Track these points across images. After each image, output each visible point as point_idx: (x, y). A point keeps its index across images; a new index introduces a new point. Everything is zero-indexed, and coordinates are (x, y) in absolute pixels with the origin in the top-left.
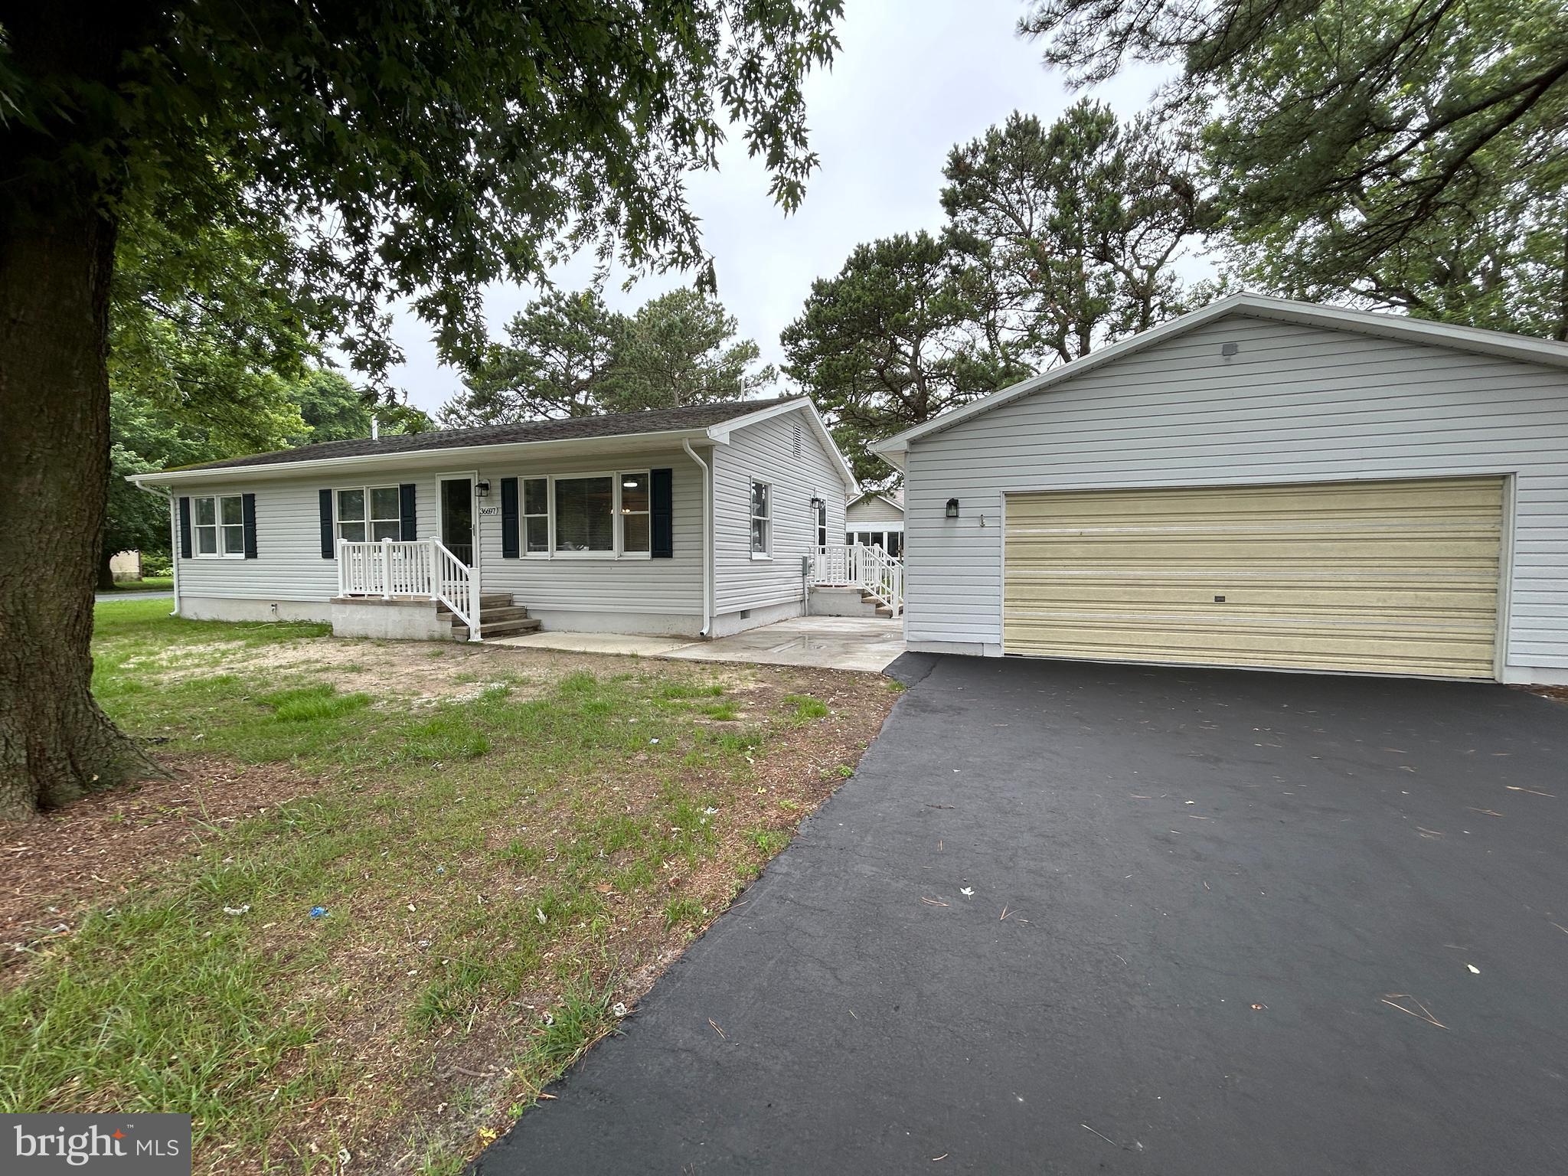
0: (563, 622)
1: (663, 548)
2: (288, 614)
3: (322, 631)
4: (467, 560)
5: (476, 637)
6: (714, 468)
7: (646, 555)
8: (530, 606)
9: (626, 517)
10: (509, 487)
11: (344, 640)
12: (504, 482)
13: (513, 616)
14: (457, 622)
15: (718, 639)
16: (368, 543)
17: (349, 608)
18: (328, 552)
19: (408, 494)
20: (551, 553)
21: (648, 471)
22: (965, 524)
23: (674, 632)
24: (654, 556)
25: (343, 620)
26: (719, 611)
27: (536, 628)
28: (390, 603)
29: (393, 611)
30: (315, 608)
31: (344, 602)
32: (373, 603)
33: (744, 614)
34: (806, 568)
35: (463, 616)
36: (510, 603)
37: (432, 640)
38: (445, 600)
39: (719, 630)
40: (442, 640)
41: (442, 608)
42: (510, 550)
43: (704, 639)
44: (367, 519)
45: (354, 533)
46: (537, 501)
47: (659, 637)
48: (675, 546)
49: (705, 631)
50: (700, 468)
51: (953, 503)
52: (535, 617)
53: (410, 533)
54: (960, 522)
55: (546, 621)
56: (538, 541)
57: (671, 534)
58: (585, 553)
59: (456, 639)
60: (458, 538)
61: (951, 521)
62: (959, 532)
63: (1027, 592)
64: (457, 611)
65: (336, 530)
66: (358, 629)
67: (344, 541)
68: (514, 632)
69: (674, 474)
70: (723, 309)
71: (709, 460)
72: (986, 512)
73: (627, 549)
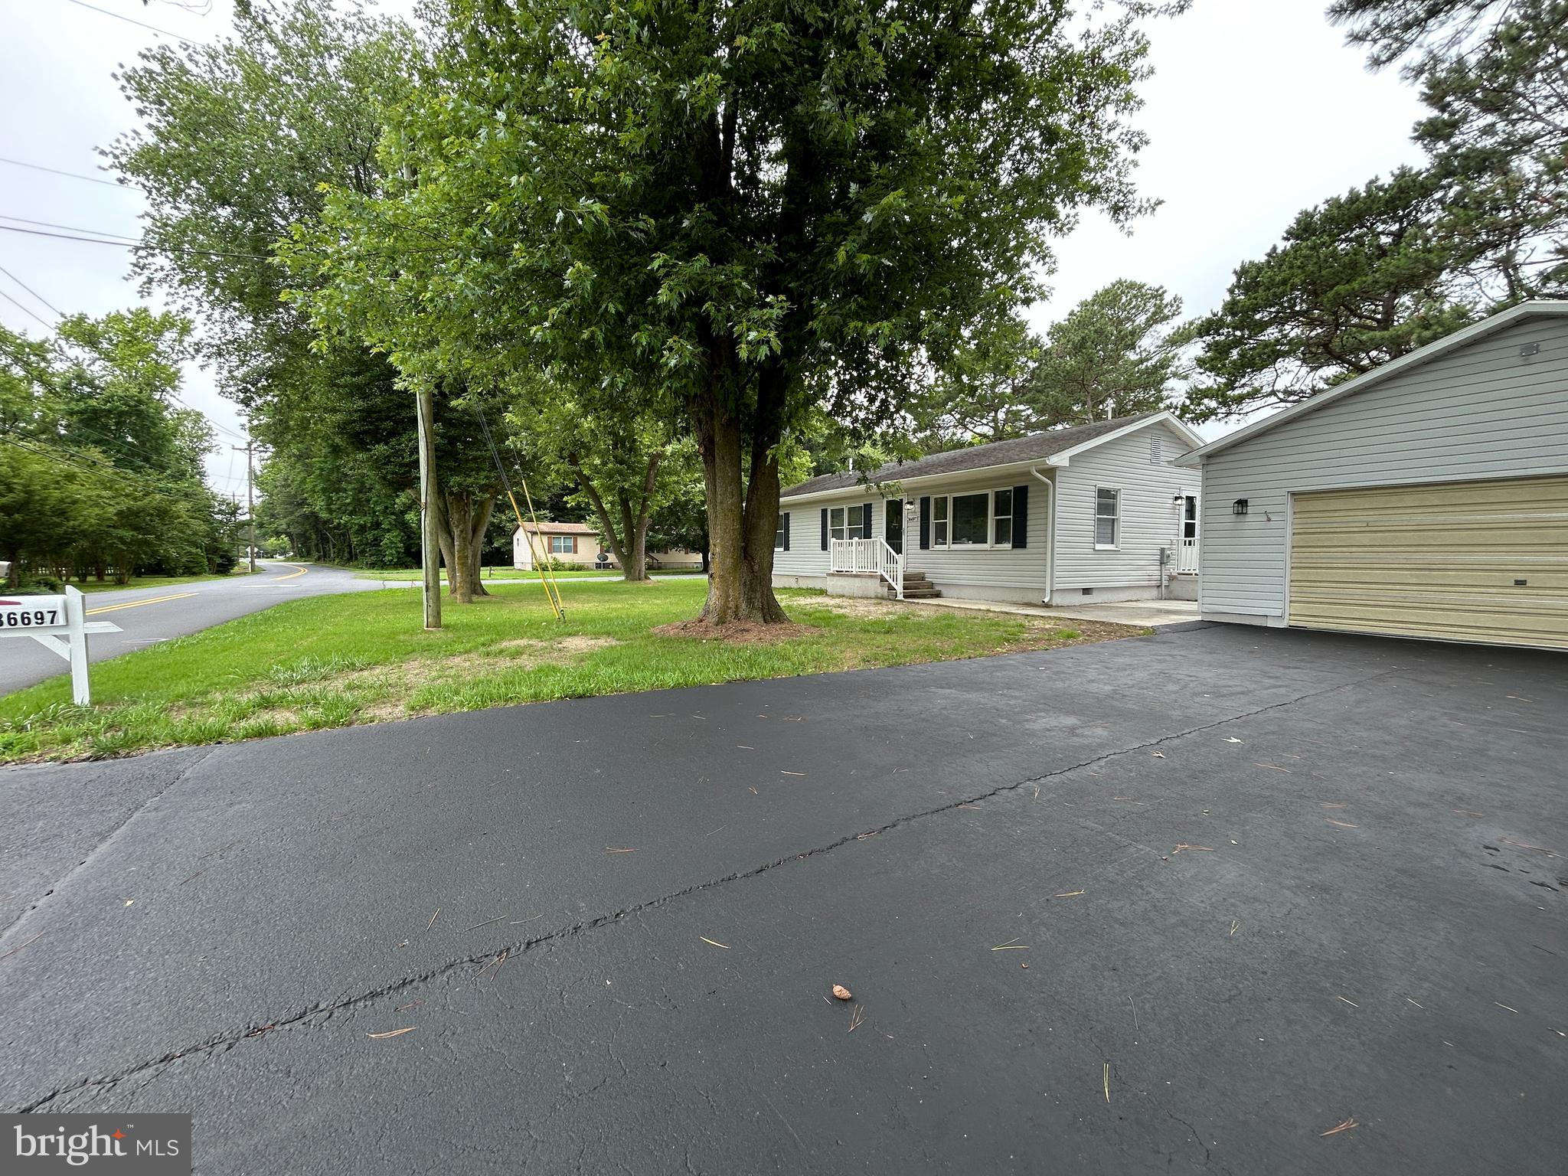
0: (954, 592)
1: (1020, 542)
2: (804, 584)
3: (822, 592)
4: (899, 551)
5: (900, 597)
6: (1057, 484)
7: (1008, 546)
8: (935, 581)
9: (997, 520)
10: (925, 502)
11: (833, 597)
12: (922, 500)
13: (924, 587)
14: (891, 588)
15: (1058, 607)
16: (846, 540)
17: (836, 578)
18: (824, 547)
19: (868, 508)
20: (950, 546)
21: (1012, 488)
22: (1252, 519)
23: (1025, 601)
24: (1013, 547)
25: (833, 585)
26: (1057, 586)
27: (938, 595)
28: (856, 576)
29: (857, 580)
30: (818, 580)
31: (833, 575)
32: (847, 576)
33: (1087, 591)
34: (1164, 558)
35: (893, 584)
36: (923, 578)
37: (877, 598)
38: (884, 574)
39: (1057, 600)
40: (882, 598)
41: (883, 579)
42: (924, 545)
43: (1047, 606)
44: (846, 526)
45: (838, 534)
46: (941, 513)
47: (1016, 604)
48: (1029, 540)
49: (1046, 600)
50: (1046, 484)
51: (1242, 503)
52: (938, 588)
53: (868, 534)
54: (1249, 518)
55: (944, 591)
56: (941, 536)
57: (1026, 531)
58: (970, 546)
59: (891, 596)
60: (894, 538)
61: (1241, 516)
62: (1247, 526)
63: (1313, 574)
64: (891, 581)
65: (829, 534)
66: (840, 591)
67: (834, 540)
68: (924, 597)
69: (1030, 489)
70: (1164, 292)
71: (1053, 480)
72: (1269, 509)
73: (997, 542)
